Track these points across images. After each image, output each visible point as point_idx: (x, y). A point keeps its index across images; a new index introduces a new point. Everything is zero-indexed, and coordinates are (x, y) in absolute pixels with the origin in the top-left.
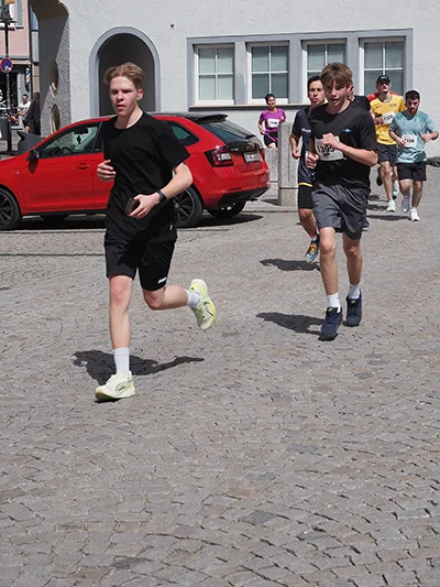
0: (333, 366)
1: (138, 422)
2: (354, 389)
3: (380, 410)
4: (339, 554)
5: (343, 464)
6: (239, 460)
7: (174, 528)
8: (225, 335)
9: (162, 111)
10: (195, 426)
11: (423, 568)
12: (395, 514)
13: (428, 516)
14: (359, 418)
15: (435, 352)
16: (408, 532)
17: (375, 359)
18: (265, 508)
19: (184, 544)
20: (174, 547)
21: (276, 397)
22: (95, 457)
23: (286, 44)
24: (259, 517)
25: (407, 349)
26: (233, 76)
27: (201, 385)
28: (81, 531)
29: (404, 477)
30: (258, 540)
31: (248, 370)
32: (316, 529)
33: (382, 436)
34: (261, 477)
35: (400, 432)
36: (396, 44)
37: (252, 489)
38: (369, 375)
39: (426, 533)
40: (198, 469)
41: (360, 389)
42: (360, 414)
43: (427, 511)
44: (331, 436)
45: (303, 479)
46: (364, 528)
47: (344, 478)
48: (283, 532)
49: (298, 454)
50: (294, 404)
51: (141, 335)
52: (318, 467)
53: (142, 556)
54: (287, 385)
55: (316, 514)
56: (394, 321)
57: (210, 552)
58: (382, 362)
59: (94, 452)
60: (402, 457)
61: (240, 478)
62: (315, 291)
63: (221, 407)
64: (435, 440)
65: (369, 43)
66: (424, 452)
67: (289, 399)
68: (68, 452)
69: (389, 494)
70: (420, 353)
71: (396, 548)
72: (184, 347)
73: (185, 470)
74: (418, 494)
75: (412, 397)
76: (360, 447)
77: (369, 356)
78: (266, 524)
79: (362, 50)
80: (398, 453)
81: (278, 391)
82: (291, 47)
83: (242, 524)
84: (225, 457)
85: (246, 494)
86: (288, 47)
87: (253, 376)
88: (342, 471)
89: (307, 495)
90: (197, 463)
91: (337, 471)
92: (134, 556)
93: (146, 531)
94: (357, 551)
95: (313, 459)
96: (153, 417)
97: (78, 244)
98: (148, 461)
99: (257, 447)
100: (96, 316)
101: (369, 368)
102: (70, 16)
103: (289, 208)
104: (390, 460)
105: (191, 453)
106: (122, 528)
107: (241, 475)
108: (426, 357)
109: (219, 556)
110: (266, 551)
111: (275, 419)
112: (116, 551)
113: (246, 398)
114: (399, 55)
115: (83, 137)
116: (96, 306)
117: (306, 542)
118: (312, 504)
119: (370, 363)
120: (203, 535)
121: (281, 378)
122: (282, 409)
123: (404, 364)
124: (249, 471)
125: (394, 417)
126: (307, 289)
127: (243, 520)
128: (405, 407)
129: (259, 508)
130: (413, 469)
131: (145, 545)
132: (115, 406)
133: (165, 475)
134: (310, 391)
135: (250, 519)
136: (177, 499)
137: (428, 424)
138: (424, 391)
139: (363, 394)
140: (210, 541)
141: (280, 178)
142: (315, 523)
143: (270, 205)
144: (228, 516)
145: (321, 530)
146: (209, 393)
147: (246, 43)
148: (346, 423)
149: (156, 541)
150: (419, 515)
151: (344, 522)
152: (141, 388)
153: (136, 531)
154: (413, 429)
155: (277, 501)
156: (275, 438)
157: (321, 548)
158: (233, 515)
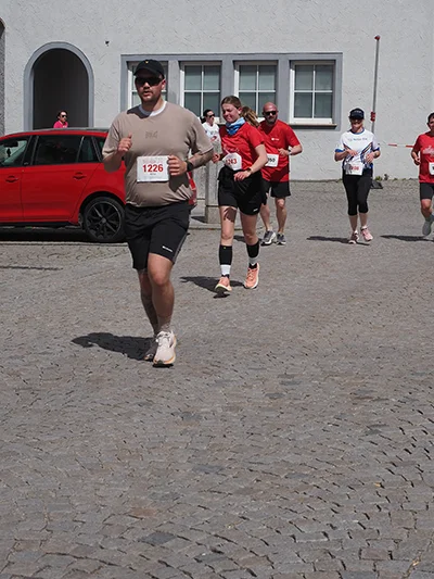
0: (246, 386)
1: (47, 439)
3: (288, 431)
4: (235, 577)
5: (247, 485)
6: (144, 478)
7: (73, 548)
9: (95, 127)
10: (103, 444)
12: (293, 537)
13: (326, 539)
14: (266, 439)
15: (348, 374)
16: (305, 555)
17: (288, 379)
18: (166, 528)
19: (82, 564)
20: (72, 566)
21: (186, 415)
23: (219, 64)
24: (157, 539)
25: (319, 370)
26: (166, 94)
27: (113, 402)
29: (305, 499)
30: (156, 561)
31: (161, 387)
32: (215, 551)
33: (291, 458)
34: (164, 497)
35: (306, 453)
36: (326, 67)
37: (155, 508)
38: (280, 395)
39: (322, 557)
40: (103, 488)
41: (270, 410)
42: (268, 435)
43: (326, 535)
44: (237, 456)
45: (206, 499)
46: (262, 551)
47: (248, 499)
49: (203, 474)
50: (204, 422)
51: (58, 349)
52: (220, 488)
53: (38, 576)
54: (198, 404)
55: (216, 536)
56: (309, 342)
57: (107, 573)
58: (294, 383)
60: (305, 479)
61: (143, 498)
62: (234, 310)
63: (131, 425)
64: (339, 462)
65: (301, 66)
66: (328, 475)
67: (199, 418)
69: (290, 517)
70: (333, 374)
71: (292, 571)
72: (99, 363)
73: (90, 487)
74: (318, 517)
75: (319, 419)
76: (265, 468)
77: (282, 376)
78: (165, 545)
79: (292, 72)
80: (301, 475)
81: (189, 410)
82: (223, 67)
83: (141, 545)
84: (131, 476)
85: (148, 514)
86: (220, 67)
87: (166, 394)
88: (245, 491)
89: (209, 515)
90: (101, 480)
91: (239, 492)
92: (30, 575)
93: (45, 550)
94: (253, 574)
95: (217, 480)
96: (63, 434)
97: (4, 256)
98: (53, 478)
99: (162, 467)
100: (15, 329)
101: (281, 389)
102: (6, 30)
103: (216, 226)
104: (294, 482)
105: (97, 471)
106: (21, 546)
107: (145, 494)
108: (336, 378)
109: (115, 576)
110: (163, 573)
111: (183, 438)
112: (13, 570)
113: (156, 415)
114: (328, 78)
115: (13, 150)
116: (16, 320)
117: (203, 564)
118: (214, 525)
119: (282, 383)
120: (101, 554)
121: (193, 397)
122: (192, 428)
123: (314, 386)
124: (153, 491)
125: (301, 439)
126: (227, 308)
127: (143, 540)
128: (312, 429)
129: (159, 528)
130: (315, 492)
131: (43, 564)
132: (26, 421)
133: (69, 493)
134: (220, 411)
135: (150, 539)
136: (79, 518)
137: (334, 446)
138: (332, 412)
139: (273, 415)
140: (108, 561)
141: (207, 196)
142: (215, 545)
143: (198, 222)
144: (128, 536)
145: (219, 552)
146: (120, 411)
147: (180, 62)
148: (254, 443)
149: (54, 560)
150: (317, 538)
151: (242, 544)
152: (54, 403)
153: (35, 549)
154: (319, 451)
155: (178, 521)
156: (182, 457)
157: (218, 570)
158: (133, 535)
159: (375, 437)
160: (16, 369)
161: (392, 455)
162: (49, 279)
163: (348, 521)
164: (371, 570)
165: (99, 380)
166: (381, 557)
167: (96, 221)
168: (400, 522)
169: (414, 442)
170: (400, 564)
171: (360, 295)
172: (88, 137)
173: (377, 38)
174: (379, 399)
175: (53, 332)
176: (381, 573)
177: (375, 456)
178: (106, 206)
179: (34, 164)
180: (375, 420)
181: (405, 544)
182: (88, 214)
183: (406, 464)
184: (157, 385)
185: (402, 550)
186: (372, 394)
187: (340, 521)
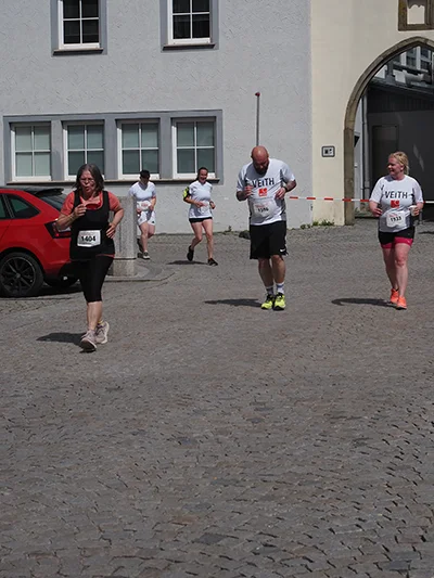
0: (224, 413)
1: (62, 466)
2: (251, 432)
3: (282, 448)
5: (267, 493)
6: (170, 493)
7: (136, 551)
8: (109, 390)
10: (117, 468)
11: (374, 570)
12: (331, 530)
13: (361, 530)
14: (266, 456)
15: (312, 399)
16: (349, 543)
17: (260, 406)
18: (211, 530)
19: (151, 563)
20: (144, 566)
21: (182, 441)
22: (35, 496)
23: (101, 123)
24: (210, 539)
25: (285, 397)
26: (50, 153)
27: (108, 434)
28: (51, 557)
30: (217, 557)
31: (145, 419)
32: (266, 545)
33: (294, 468)
34: (198, 507)
35: (308, 464)
37: (194, 516)
38: (260, 420)
39: (364, 543)
40: (136, 502)
41: (256, 431)
42: (265, 452)
43: (359, 526)
44: (247, 471)
45: (238, 506)
47: (273, 504)
49: (222, 486)
50: (201, 445)
51: (27, 392)
52: (244, 496)
53: (116, 574)
55: (262, 534)
57: (178, 569)
58: (268, 409)
59: (32, 492)
60: (318, 485)
61: (179, 508)
63: (133, 451)
66: (335, 481)
67: (195, 442)
68: (7, 494)
69: (319, 516)
70: (299, 400)
76: (277, 479)
77: (253, 404)
78: (219, 543)
79: (174, 129)
80: (313, 482)
81: (181, 436)
82: (106, 126)
83: (197, 545)
84: (156, 492)
85: (190, 521)
86: (103, 126)
87: (153, 424)
88: (269, 498)
89: (245, 518)
90: (131, 496)
91: (264, 499)
93: (112, 555)
94: (311, 561)
95: (238, 490)
99: (181, 483)
101: (257, 414)
103: (122, 278)
104: (308, 488)
105: (123, 490)
106: (88, 553)
107: (178, 505)
109: (188, 571)
110: (229, 565)
111: (190, 459)
112: (92, 572)
117: (261, 556)
118: (255, 525)
119: (257, 410)
120: (165, 555)
121: (180, 425)
122: (193, 450)
123: (288, 410)
124: (184, 503)
125: (298, 453)
127: (197, 541)
129: (207, 531)
130: (332, 494)
131: (116, 566)
134: (212, 435)
135: (202, 540)
136: (128, 527)
138: (316, 431)
139: (261, 436)
140: (174, 559)
142: (264, 540)
144: (181, 538)
145: (272, 546)
146: (118, 440)
147: (62, 122)
148: (256, 459)
149: (124, 562)
150: (353, 529)
152: (50, 436)
153: (102, 555)
154: (319, 462)
155: (221, 525)
156: (196, 474)
157: (277, 560)
158: (186, 538)
159: (364, 449)
161: (386, 461)
163: (373, 515)
164: (411, 550)
165: (82, 416)
166: (416, 540)
167: (11, 276)
168: (419, 513)
169: (400, 450)
173: (258, 94)
174: (352, 418)
175: (13, 378)
177: (371, 463)
180: (358, 434)
181: (430, 530)
184: (140, 417)
186: (344, 415)
187: (366, 515)
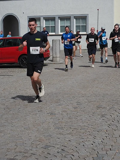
0: (67, 105)
1: (14, 121)
3: (80, 117)
4: (69, 156)
5: (70, 132)
6: (41, 131)
7: (23, 150)
9: (21, 36)
10: (29, 122)
12: (84, 145)
13: (92, 146)
15: (94, 101)
16: (87, 150)
17: (79, 103)
18: (49, 144)
19: (26, 154)
20: (24, 155)
21: (51, 114)
22: (2, 131)
23: (54, 18)
24: (47, 147)
25: (87, 100)
26: (40, 26)
27: (31, 111)
29: (86, 135)
30: (46, 153)
31: (44, 106)
32: (62, 150)
33: (81, 124)
34: (47, 136)
35: (85, 123)
36: (84, 18)
37: (45, 139)
38: (77, 108)
39: (92, 150)
40: (30, 134)
41: (75, 111)
42: (74, 118)
43: (92, 144)
44: (66, 124)
45: (59, 136)
46: (75, 149)
47: (70, 136)
48: (53, 151)
49: (57, 129)
50: (57, 116)
52: (63, 133)
53: (14, 158)
54: (54, 111)
55: (62, 146)
56: (83, 93)
57: (33, 157)
58: (80, 104)
59: (2, 129)
60: (86, 130)
61: (42, 136)
62: (62, 85)
63: (37, 117)
64: (94, 125)
65: (77, 18)
66: (91, 128)
67: (55, 114)
69: (82, 140)
70: (91, 101)
71: (84, 154)
73: (27, 134)
74: (90, 140)
75: (88, 114)
76: (74, 127)
77: (77, 102)
78: (48, 149)
79: (75, 20)
80: (85, 129)
81: (52, 112)
82: (56, 19)
84: (38, 130)
85: (43, 141)
86: (55, 19)
87: (45, 108)
88: (69, 134)
89: (60, 140)
90: (30, 132)
92: (12, 158)
93: (16, 151)
94: (73, 156)
95: (61, 131)
96: (18, 120)
98: (16, 132)
99: (46, 128)
100: (2, 92)
101: (77, 106)
103: (56, 62)
104: (82, 131)
105: (28, 129)
106: (9, 150)
108: (92, 103)
109: (36, 157)
110: (49, 156)
111: (51, 120)
112: (8, 157)
113: (43, 114)
114: (85, 21)
116: (3, 90)
117: (59, 153)
118: (62, 143)
119: (77, 104)
120: (31, 152)
121: (53, 109)
122: (53, 117)
123: (86, 105)
124: (44, 134)
125: (84, 119)
126: (60, 85)
127: (42, 148)
128: (86, 116)
129: (47, 144)
130: (88, 133)
131: (16, 155)
132: (8, 117)
133: (21, 136)
134: (61, 112)
135: (44, 147)
136: (24, 142)
137: (93, 121)
138: (92, 112)
139: (75, 113)
140: (34, 153)
141: (53, 54)
142: (62, 148)
143: (50, 62)
144: (38, 147)
145: (64, 150)
146: (33, 113)
147: (44, 18)
148: (71, 121)
149: (18, 154)
150: (90, 145)
151: (70, 148)
152: (15, 112)
153: (13, 151)
154: (89, 122)
155: (52, 142)
156: (51, 125)
157: (64, 155)
158: (40, 146)
159: (104, 118)
160: (3, 103)
161: (109, 123)
162: (10, 78)
163: (98, 140)
164: (105, 153)
166: (108, 150)
167: (22, 62)
168: (112, 140)
169: (114, 119)
170: (113, 151)
171: (97, 80)
172: (20, 39)
173: (98, 10)
174: (104, 108)
175: (13, 92)
176: (108, 154)
177: (104, 123)
178: (25, 58)
179: (5, 47)
180: (103, 113)
181: (114, 146)
182: (20, 60)
183: (113, 125)
185: (113, 148)
186: (102, 107)
187: (96, 141)
